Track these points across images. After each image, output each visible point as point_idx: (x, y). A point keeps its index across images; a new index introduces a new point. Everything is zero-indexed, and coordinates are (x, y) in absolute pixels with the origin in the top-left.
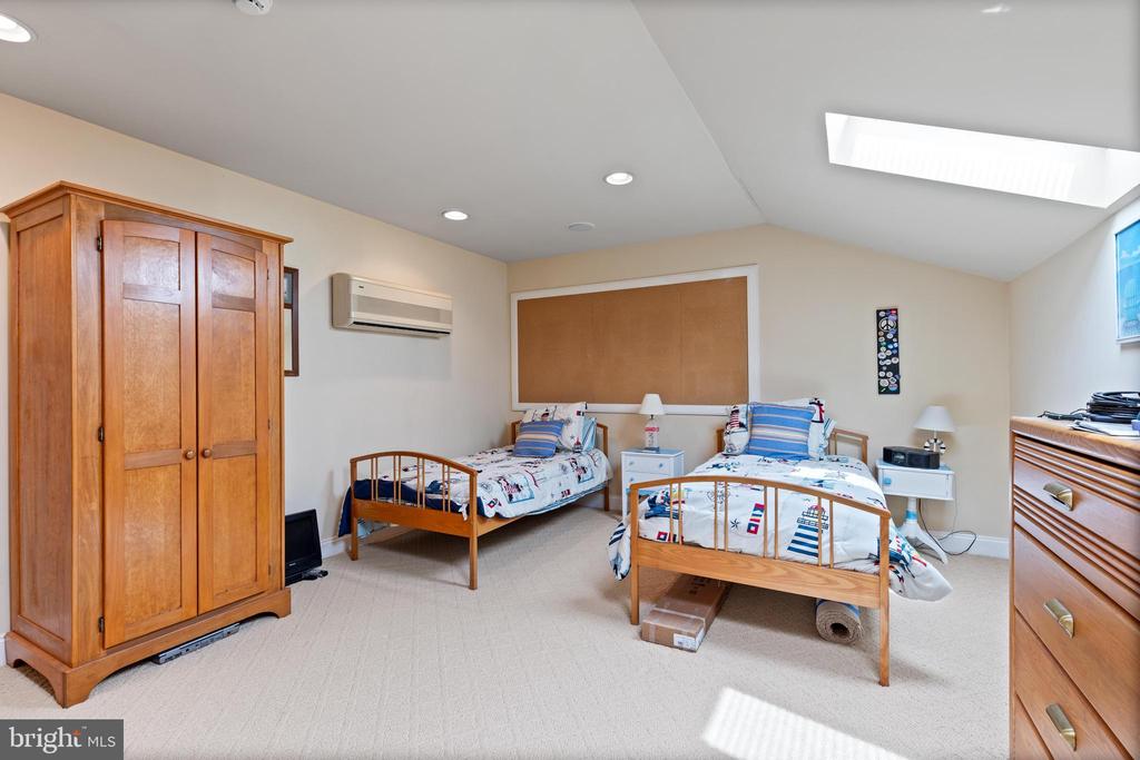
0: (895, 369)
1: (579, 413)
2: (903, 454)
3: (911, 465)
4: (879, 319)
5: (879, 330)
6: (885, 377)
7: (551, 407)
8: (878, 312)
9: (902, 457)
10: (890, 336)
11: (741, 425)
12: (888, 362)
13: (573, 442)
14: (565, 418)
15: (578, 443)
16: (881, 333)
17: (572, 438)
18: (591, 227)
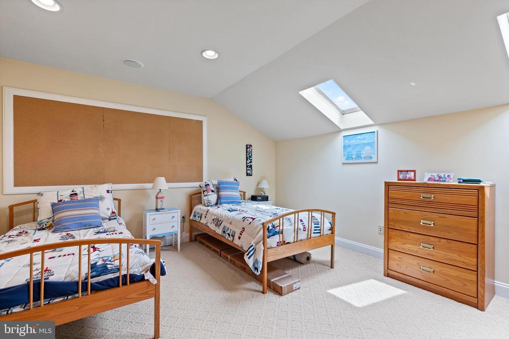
0: (251, 166)
1: (108, 191)
2: (261, 197)
3: (263, 201)
4: (247, 148)
5: (247, 152)
6: (249, 170)
7: (78, 189)
8: (247, 145)
9: (260, 198)
10: (250, 155)
11: (212, 191)
12: (249, 164)
13: (109, 213)
14: (98, 195)
15: (113, 213)
16: (248, 153)
17: (108, 209)
18: (141, 66)
